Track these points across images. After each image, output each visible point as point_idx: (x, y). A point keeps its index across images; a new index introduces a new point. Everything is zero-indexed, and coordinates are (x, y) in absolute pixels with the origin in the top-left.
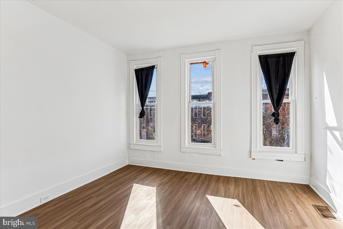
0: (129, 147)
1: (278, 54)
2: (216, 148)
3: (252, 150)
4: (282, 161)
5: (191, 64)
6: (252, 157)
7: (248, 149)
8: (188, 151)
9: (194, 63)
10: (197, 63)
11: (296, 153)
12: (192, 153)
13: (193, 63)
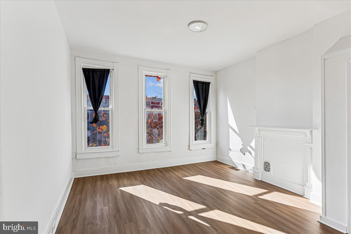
0: (75, 157)
1: (202, 82)
2: (167, 146)
3: (190, 144)
4: (205, 149)
5: (146, 76)
6: (190, 149)
7: (188, 144)
8: (146, 152)
9: (149, 76)
10: (151, 76)
11: (211, 143)
12: (149, 153)
13: (147, 76)
